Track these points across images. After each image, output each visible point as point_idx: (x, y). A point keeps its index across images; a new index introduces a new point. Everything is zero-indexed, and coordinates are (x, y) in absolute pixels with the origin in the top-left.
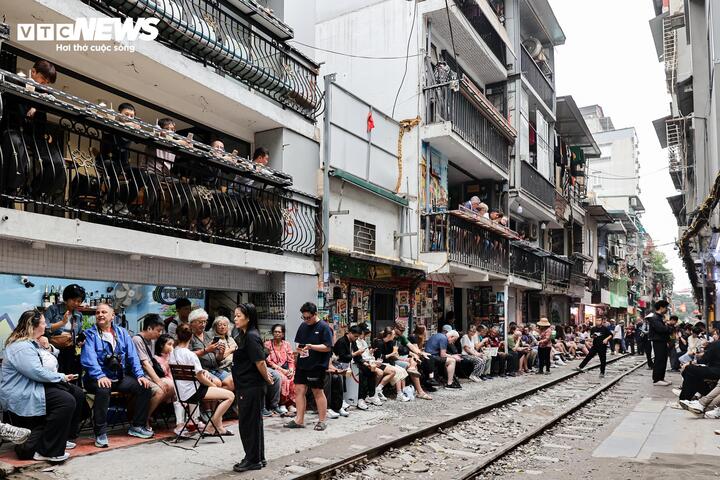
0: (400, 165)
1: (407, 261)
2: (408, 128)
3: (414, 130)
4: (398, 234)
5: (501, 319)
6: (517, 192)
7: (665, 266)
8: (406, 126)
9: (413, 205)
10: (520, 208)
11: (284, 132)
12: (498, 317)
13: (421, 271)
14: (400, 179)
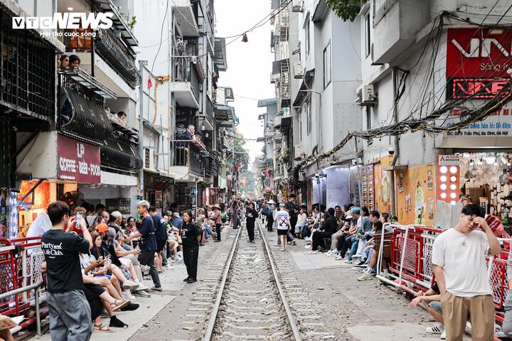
0: (155, 106)
1: (162, 172)
2: (162, 82)
3: (166, 84)
4: (156, 153)
5: (193, 206)
6: (204, 117)
7: (244, 147)
8: (161, 80)
9: (165, 134)
10: (204, 127)
11: (129, 100)
12: (192, 204)
13: (172, 178)
14: (155, 116)
